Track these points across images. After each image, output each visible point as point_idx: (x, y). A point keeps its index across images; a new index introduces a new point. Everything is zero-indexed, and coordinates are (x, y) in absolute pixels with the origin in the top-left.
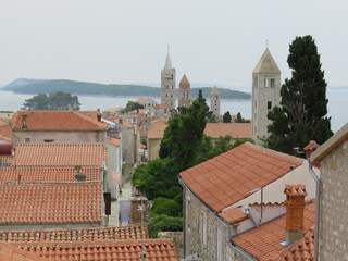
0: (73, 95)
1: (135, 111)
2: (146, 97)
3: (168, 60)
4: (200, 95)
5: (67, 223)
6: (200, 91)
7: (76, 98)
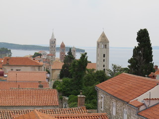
0: (8, 49)
1: (39, 57)
2: (43, 51)
3: (53, 35)
4: (70, 50)
5: (44, 106)
6: (70, 49)
7: (10, 51)
